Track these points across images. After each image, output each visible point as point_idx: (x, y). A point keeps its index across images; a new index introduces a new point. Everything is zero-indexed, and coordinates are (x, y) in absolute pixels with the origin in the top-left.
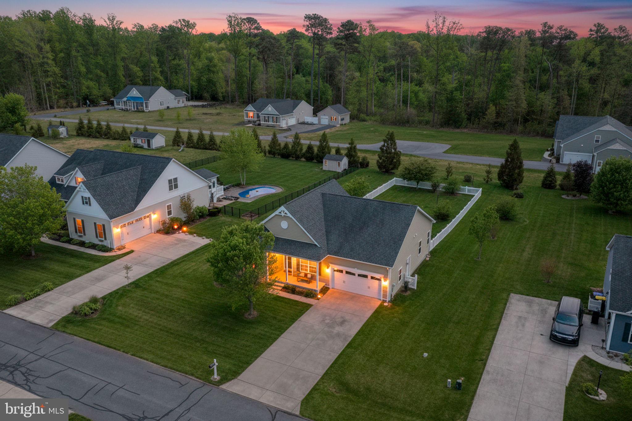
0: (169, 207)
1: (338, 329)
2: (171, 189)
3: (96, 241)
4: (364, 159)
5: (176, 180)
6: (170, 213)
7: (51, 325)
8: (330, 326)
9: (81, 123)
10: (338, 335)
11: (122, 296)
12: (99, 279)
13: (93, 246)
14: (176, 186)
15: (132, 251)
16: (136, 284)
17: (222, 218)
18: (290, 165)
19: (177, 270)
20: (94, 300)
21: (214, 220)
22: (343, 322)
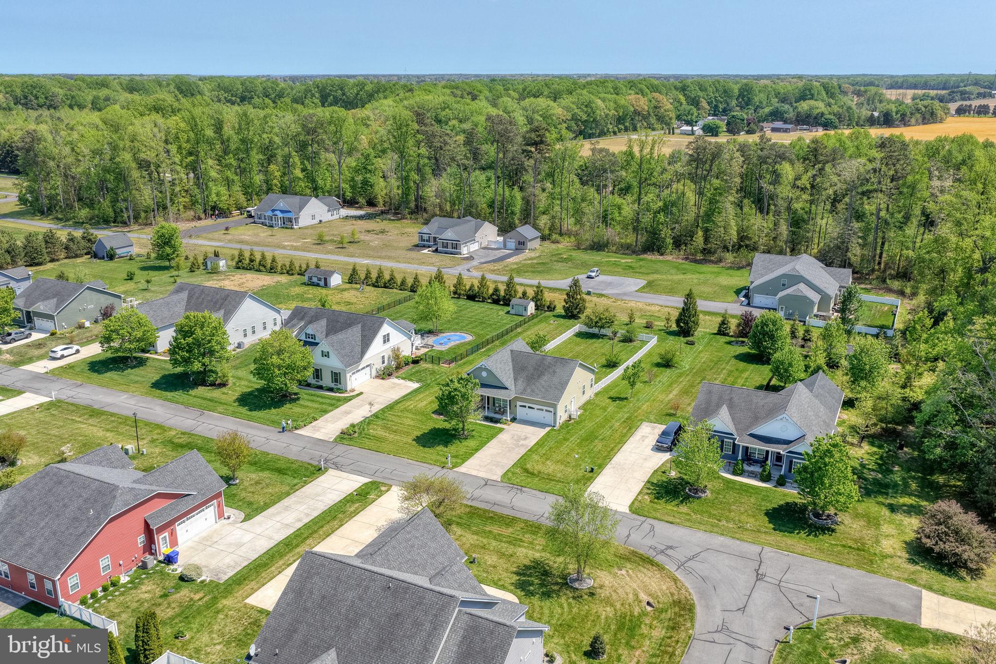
0: (383, 357)
1: (522, 442)
2: (385, 342)
3: (332, 385)
4: (551, 302)
5: (388, 335)
6: (383, 362)
7: (331, 440)
8: (518, 440)
9: (241, 255)
10: (522, 445)
11: (369, 423)
12: (348, 413)
13: (331, 390)
14: (388, 340)
15: (361, 393)
16: (376, 416)
17: (423, 365)
18: (477, 308)
19: (401, 406)
20: (353, 426)
21: (417, 367)
22: (526, 438)
